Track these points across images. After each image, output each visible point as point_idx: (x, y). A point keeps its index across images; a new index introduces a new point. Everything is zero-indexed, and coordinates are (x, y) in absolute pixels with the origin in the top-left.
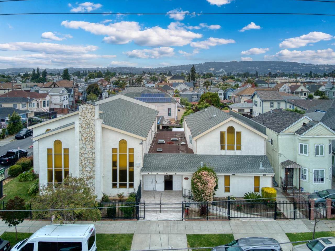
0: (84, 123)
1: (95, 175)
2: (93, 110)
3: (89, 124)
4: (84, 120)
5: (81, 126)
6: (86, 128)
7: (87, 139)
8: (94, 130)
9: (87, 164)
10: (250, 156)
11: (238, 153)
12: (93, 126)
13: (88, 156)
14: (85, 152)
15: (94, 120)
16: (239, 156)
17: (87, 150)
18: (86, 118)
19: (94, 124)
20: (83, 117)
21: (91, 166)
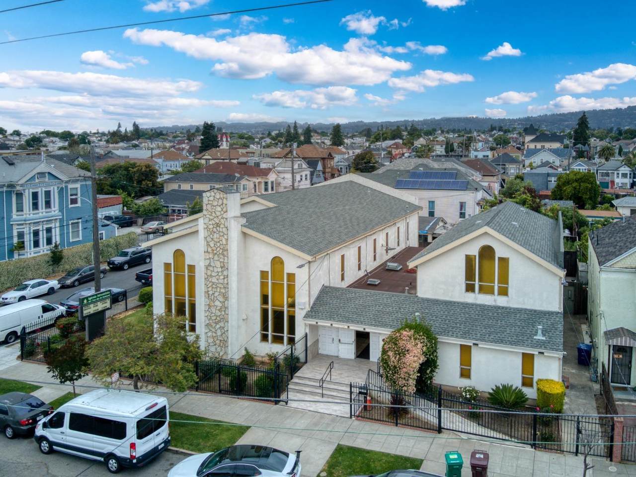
0: (210, 223)
1: (228, 314)
2: (225, 201)
3: (218, 225)
4: (211, 217)
5: (207, 228)
6: (214, 232)
7: (215, 252)
8: (226, 237)
9: (216, 294)
10: (526, 310)
11: (501, 301)
12: (224, 230)
13: (217, 282)
14: (214, 274)
15: (226, 219)
16: (503, 308)
17: (216, 270)
18: (214, 214)
19: (226, 226)
20: (210, 213)
21: (221, 299)
